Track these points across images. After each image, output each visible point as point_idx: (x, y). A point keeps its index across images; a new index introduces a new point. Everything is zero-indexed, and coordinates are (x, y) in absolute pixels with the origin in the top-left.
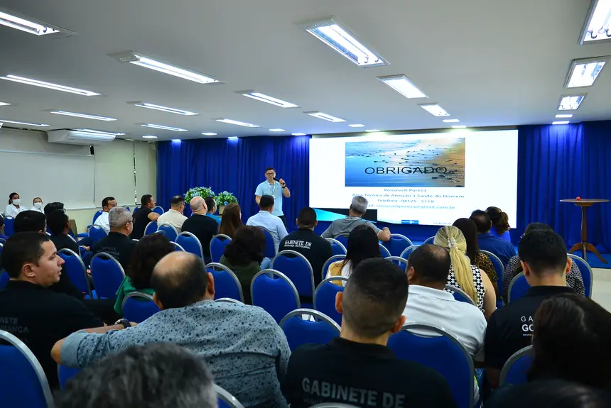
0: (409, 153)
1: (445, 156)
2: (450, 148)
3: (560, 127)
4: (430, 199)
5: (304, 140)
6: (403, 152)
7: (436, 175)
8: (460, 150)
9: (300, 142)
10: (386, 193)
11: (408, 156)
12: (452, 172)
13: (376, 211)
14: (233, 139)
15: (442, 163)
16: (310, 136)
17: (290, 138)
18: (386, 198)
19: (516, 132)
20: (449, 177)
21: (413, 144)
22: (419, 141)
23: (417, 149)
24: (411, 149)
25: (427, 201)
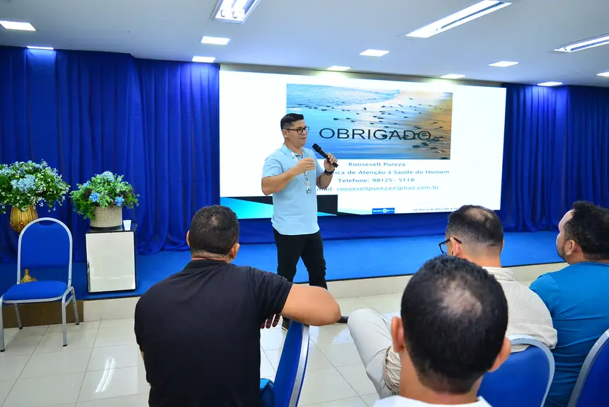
0: (383, 109)
1: (429, 116)
2: (433, 104)
4: (410, 176)
6: (376, 107)
7: (418, 142)
8: (445, 110)
10: (353, 169)
11: (383, 113)
12: (436, 139)
13: (336, 197)
15: (426, 126)
18: (351, 177)
19: (504, 91)
20: (432, 145)
21: (389, 96)
22: (398, 92)
23: (394, 103)
24: (386, 103)
25: (406, 180)
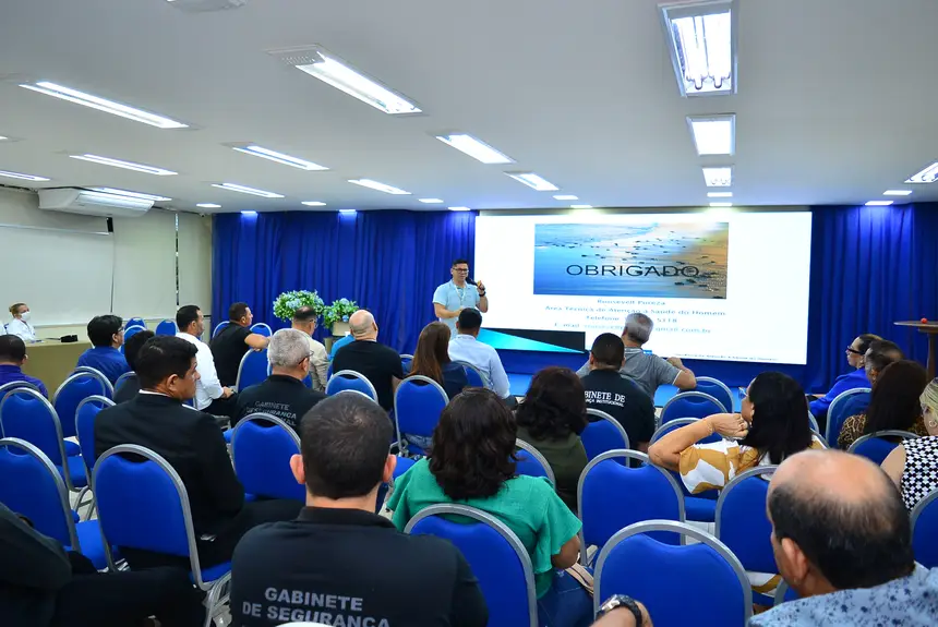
0: (639, 244)
1: (698, 249)
3: (876, 209)
4: (671, 316)
5: (465, 218)
6: (630, 243)
7: (680, 279)
8: (720, 242)
9: (459, 221)
10: (602, 306)
11: (638, 248)
12: (706, 276)
13: (584, 333)
14: (348, 213)
15: (691, 261)
16: (476, 212)
17: (443, 215)
18: (600, 314)
19: (808, 216)
20: (701, 282)
21: (645, 230)
22: (656, 225)
23: (652, 237)
24: (642, 238)
25: (667, 320)
